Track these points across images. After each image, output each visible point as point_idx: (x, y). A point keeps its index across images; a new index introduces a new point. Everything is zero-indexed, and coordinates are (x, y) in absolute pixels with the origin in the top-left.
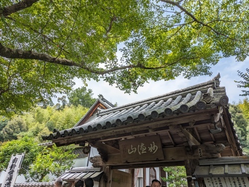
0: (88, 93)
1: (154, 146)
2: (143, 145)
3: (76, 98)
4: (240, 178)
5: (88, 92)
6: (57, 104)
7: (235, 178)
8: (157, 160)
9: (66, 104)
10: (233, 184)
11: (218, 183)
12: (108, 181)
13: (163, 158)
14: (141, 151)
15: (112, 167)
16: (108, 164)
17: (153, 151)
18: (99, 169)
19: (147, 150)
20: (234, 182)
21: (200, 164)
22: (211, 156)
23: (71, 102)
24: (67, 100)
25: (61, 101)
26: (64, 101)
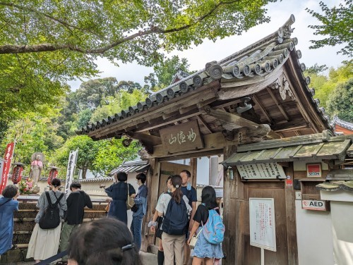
0: (182, 65)
1: (193, 133)
2: (182, 133)
3: (167, 74)
4: (272, 164)
5: (182, 63)
6: (145, 86)
7: (268, 165)
8: (197, 149)
9: (156, 85)
10: (266, 171)
11: (251, 171)
12: (155, 174)
13: (202, 147)
14: (181, 140)
15: (158, 160)
16: (154, 156)
17: (192, 139)
18: (145, 162)
19: (186, 139)
20: (267, 169)
21: (238, 151)
22: (250, 141)
23: (161, 80)
24: (156, 78)
25: (149, 81)
26: (153, 81)
